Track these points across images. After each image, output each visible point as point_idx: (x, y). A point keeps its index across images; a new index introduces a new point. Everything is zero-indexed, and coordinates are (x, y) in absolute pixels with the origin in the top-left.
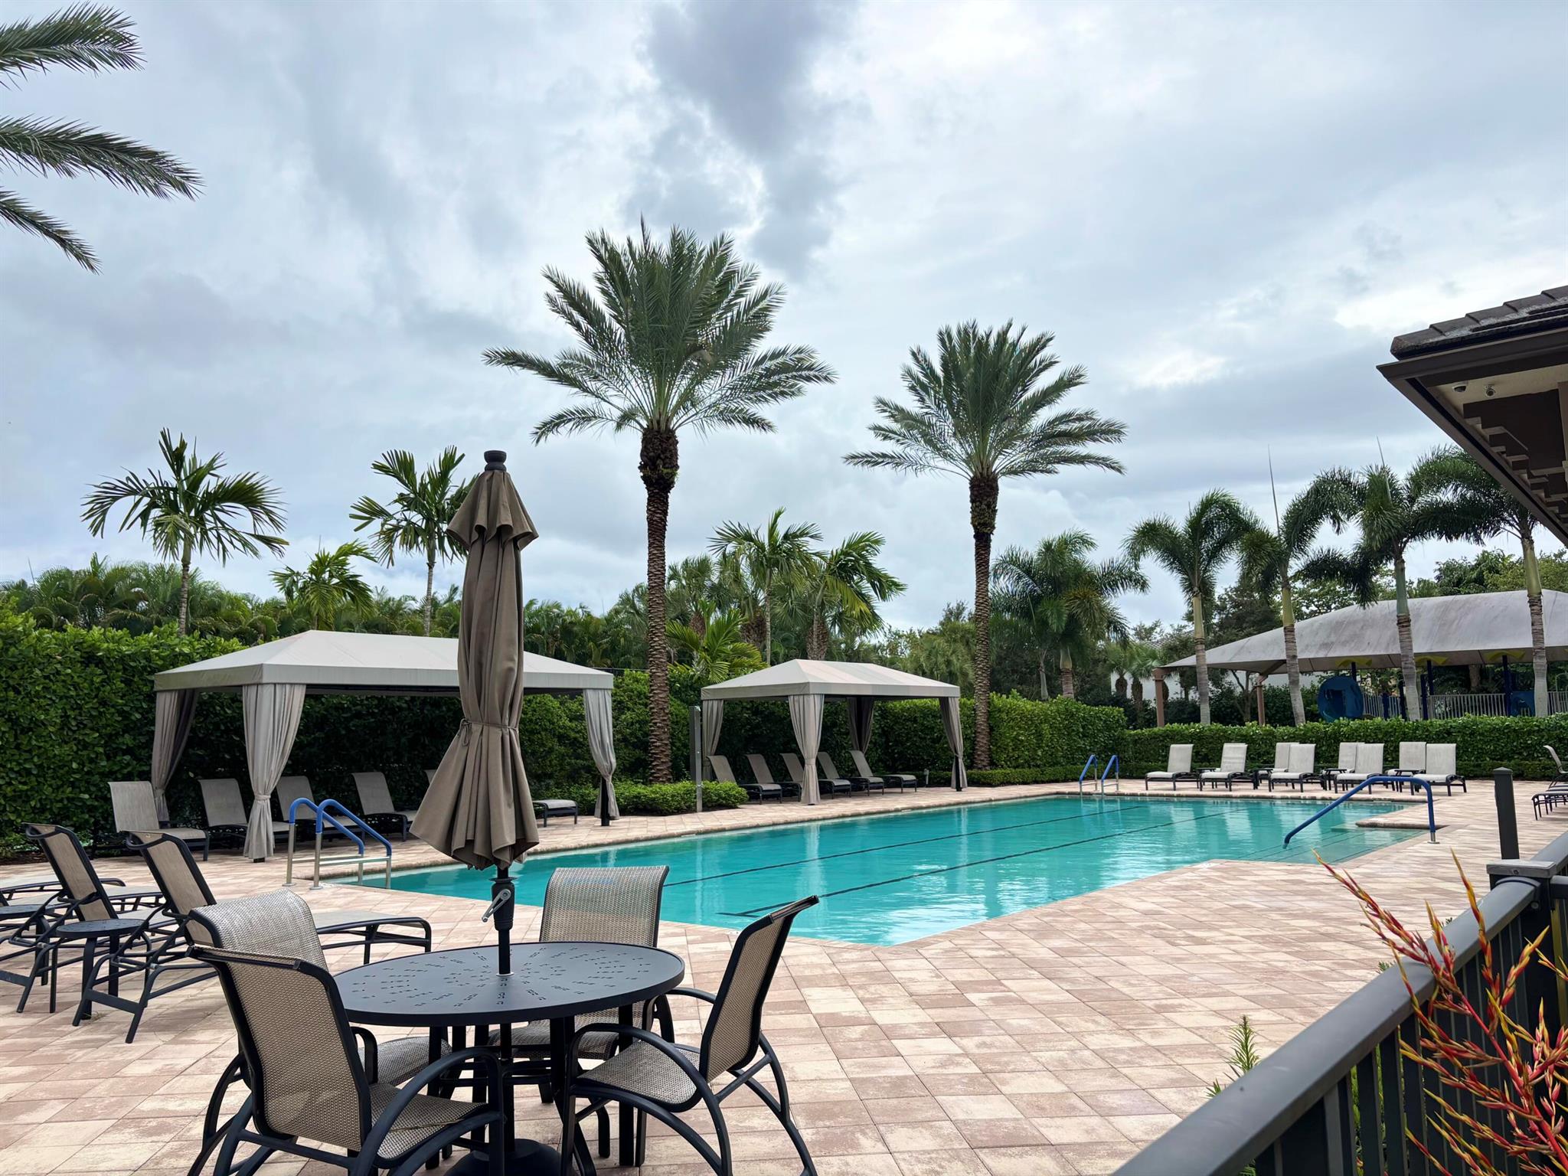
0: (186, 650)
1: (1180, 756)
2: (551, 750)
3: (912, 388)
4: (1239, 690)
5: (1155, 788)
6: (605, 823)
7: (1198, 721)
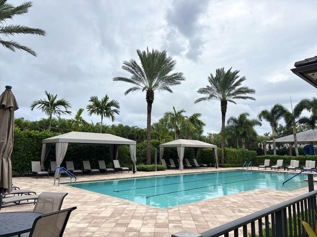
0: (50, 135)
1: (267, 162)
2: (126, 157)
3: (210, 81)
4: (287, 148)
5: (261, 169)
6: (134, 173)
7: (273, 154)
